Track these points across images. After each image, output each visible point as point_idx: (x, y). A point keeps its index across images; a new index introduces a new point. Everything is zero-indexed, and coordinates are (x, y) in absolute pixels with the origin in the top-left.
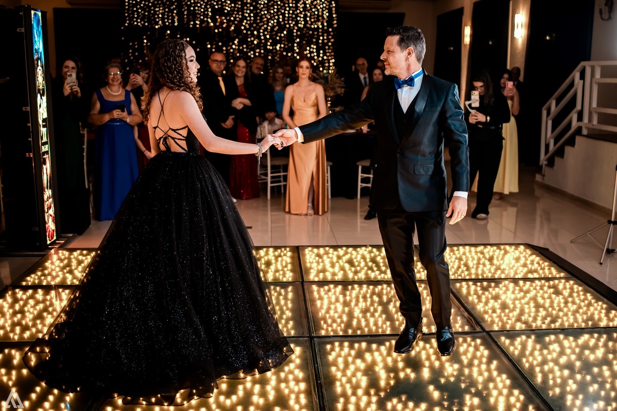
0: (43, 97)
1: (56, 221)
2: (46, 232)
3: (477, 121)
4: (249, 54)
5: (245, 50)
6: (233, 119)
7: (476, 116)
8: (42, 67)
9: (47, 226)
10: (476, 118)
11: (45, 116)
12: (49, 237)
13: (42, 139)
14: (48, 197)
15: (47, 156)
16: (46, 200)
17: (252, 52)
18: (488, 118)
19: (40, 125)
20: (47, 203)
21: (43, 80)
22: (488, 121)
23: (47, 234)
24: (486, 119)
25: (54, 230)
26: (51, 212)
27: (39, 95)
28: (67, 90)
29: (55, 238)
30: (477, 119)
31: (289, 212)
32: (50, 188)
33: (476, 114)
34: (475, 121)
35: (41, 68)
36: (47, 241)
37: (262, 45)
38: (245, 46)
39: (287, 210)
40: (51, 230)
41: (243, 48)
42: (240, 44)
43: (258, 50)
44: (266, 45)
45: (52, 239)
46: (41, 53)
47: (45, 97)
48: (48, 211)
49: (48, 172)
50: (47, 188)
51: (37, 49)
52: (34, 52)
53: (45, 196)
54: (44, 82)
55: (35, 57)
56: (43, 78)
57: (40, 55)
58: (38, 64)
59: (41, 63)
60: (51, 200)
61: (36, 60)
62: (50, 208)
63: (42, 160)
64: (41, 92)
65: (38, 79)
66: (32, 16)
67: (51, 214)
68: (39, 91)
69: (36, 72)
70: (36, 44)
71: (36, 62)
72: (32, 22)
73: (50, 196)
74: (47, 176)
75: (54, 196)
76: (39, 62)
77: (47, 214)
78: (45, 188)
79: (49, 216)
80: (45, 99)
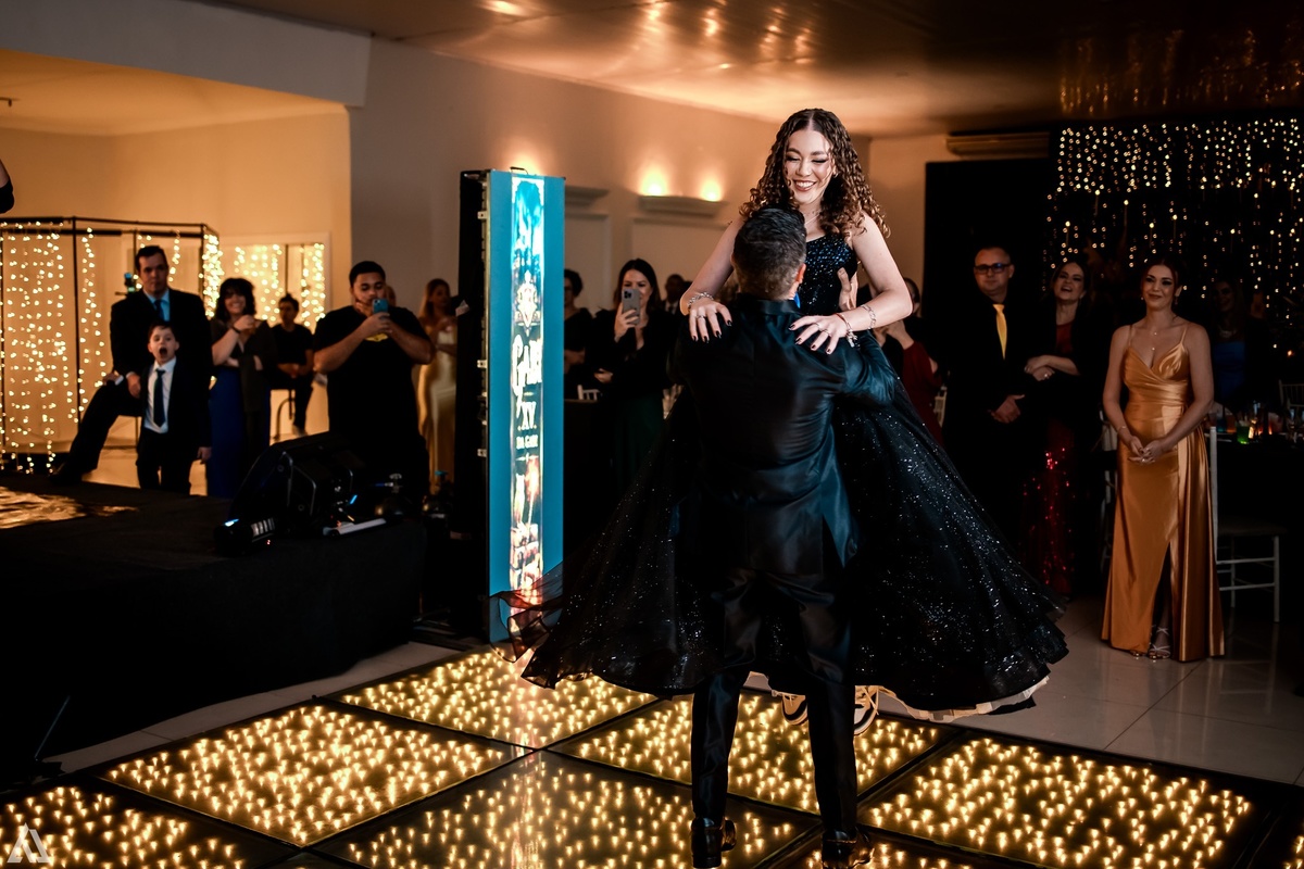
0: (531, 342)
6: (1017, 401)
8: (537, 285)
11: (536, 376)
13: (519, 422)
14: (524, 539)
15: (533, 457)
16: (517, 544)
19: (516, 398)
20: (518, 551)
21: (538, 309)
26: (536, 568)
27: (518, 339)
28: (621, 325)
31: (1108, 643)
32: (535, 521)
35: (534, 289)
39: (1104, 636)
46: (538, 257)
47: (540, 342)
48: (520, 567)
49: (529, 489)
50: (525, 521)
51: (523, 250)
52: (513, 255)
53: (516, 538)
54: (540, 315)
55: (515, 265)
56: (536, 307)
57: (533, 261)
58: (521, 279)
59: (535, 278)
60: (535, 545)
61: (515, 271)
62: (531, 559)
63: (513, 464)
64: (528, 332)
65: (519, 307)
66: (515, 188)
67: (531, 572)
68: (522, 330)
69: (513, 294)
70: (520, 240)
71: (517, 275)
72: (513, 201)
73: (531, 536)
74: (527, 496)
75: (545, 537)
76: (528, 275)
77: (518, 572)
78: (515, 521)
79: (523, 575)
80: (537, 346)
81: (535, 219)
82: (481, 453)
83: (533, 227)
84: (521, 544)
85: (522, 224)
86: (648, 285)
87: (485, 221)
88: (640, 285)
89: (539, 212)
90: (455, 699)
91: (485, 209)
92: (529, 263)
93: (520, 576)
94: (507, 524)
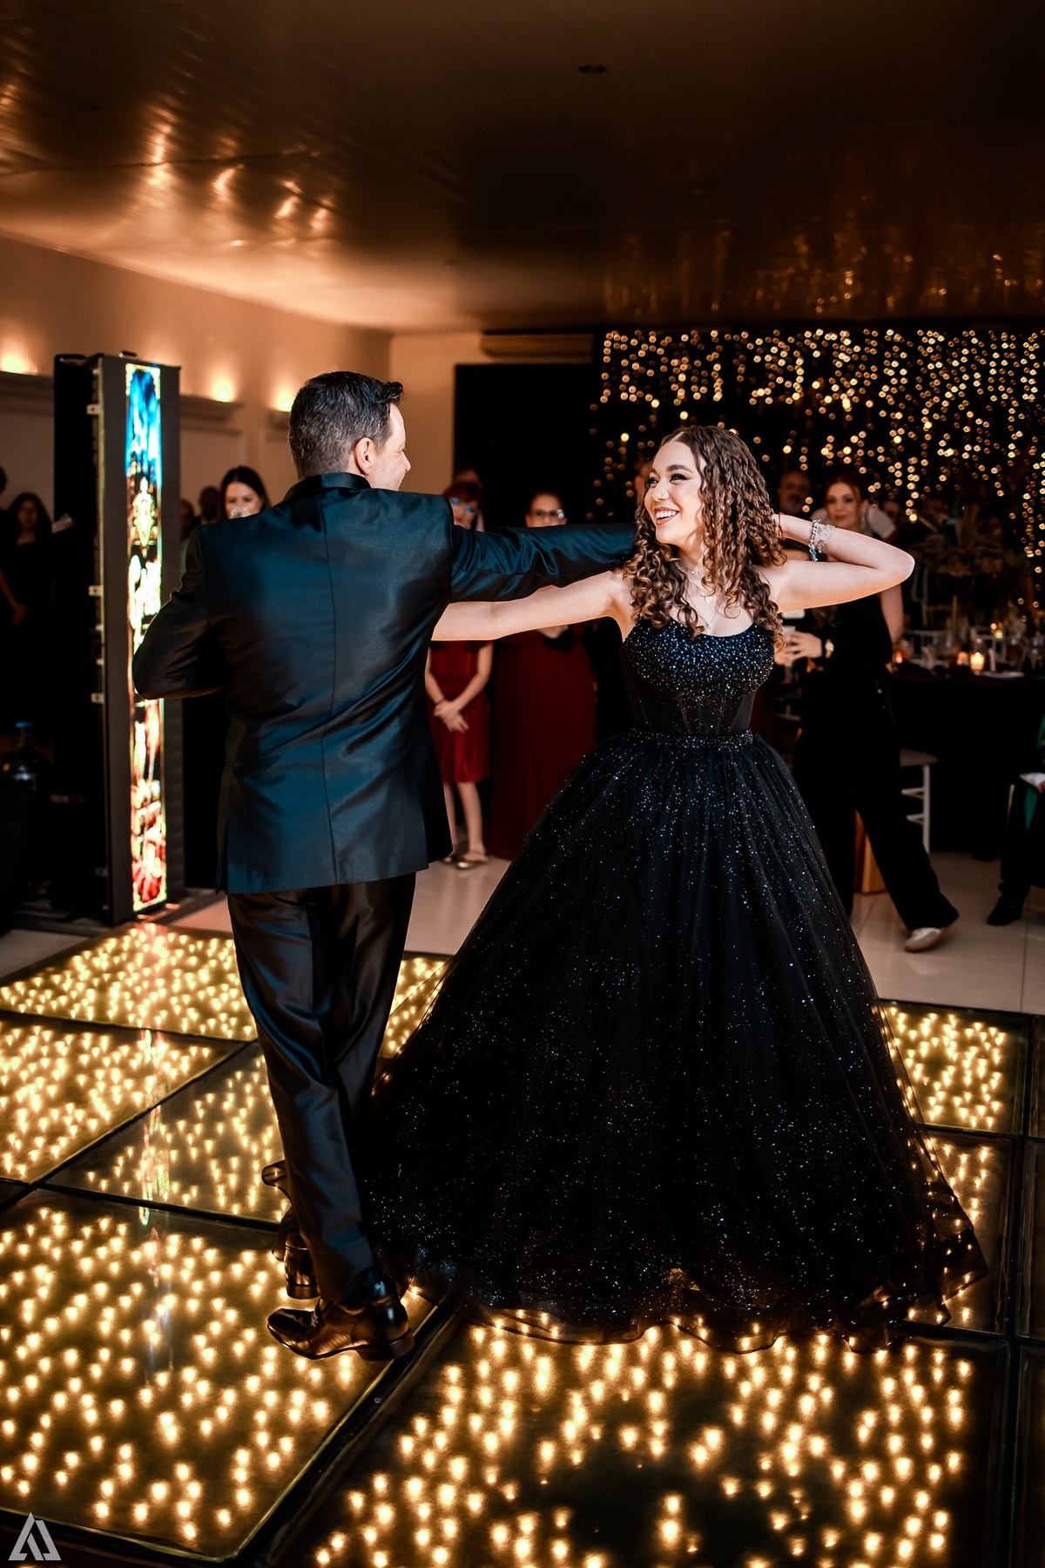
0: (148, 564)
1: (169, 854)
2: (131, 881)
3: (797, 656)
4: (891, 469)
5: (881, 459)
7: (793, 644)
8: (154, 494)
9: (135, 867)
10: (794, 649)
12: (140, 893)
14: (146, 800)
16: (138, 806)
17: (898, 465)
18: (830, 647)
19: (133, 631)
20: (140, 813)
21: (155, 525)
22: (828, 654)
23: (136, 886)
24: (824, 651)
25: (159, 880)
26: (158, 833)
27: (135, 560)
29: (162, 896)
30: (796, 653)
32: (156, 777)
33: (795, 640)
34: (793, 658)
35: (149, 499)
36: (132, 903)
37: (924, 446)
38: (880, 449)
40: (149, 879)
41: (877, 454)
42: (869, 443)
43: (913, 460)
44: (934, 446)
45: (152, 897)
46: (154, 461)
47: (159, 563)
48: (142, 833)
49: (150, 739)
50: (146, 776)
51: (138, 453)
52: (128, 458)
53: (137, 798)
54: (156, 530)
55: (131, 471)
56: (152, 522)
57: (149, 467)
58: (137, 490)
59: (151, 486)
60: (157, 806)
61: (132, 477)
62: (152, 824)
63: (132, 711)
64: (145, 553)
65: (135, 522)
66: (129, 377)
67: (153, 839)
68: (137, 550)
69: (129, 507)
70: (135, 442)
71: (133, 484)
72: (128, 392)
73: (152, 797)
74: (148, 749)
75: (167, 797)
76: (144, 483)
77: (140, 839)
78: (135, 777)
79: (145, 843)
80: (155, 567)
81: (150, 415)
82: (98, 698)
83: (149, 424)
84: (143, 806)
85: (137, 422)
86: (256, 499)
87: (96, 417)
88: (247, 500)
89: (154, 406)
90: (114, 992)
91: (96, 402)
92: (145, 468)
93: (142, 844)
94: (128, 781)
